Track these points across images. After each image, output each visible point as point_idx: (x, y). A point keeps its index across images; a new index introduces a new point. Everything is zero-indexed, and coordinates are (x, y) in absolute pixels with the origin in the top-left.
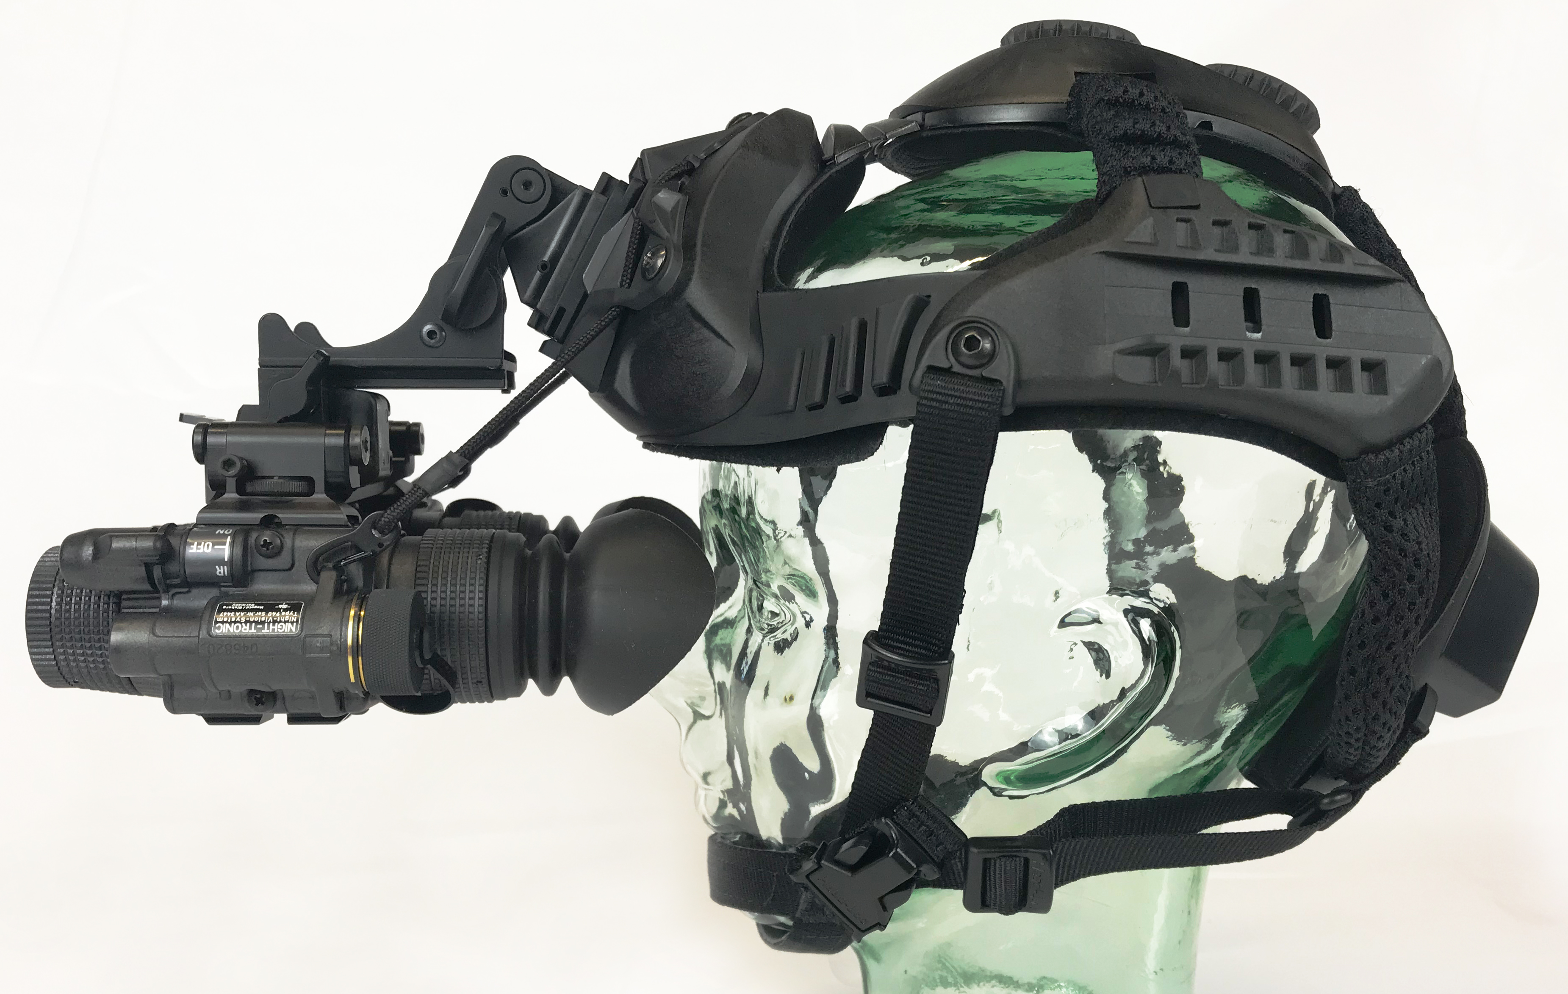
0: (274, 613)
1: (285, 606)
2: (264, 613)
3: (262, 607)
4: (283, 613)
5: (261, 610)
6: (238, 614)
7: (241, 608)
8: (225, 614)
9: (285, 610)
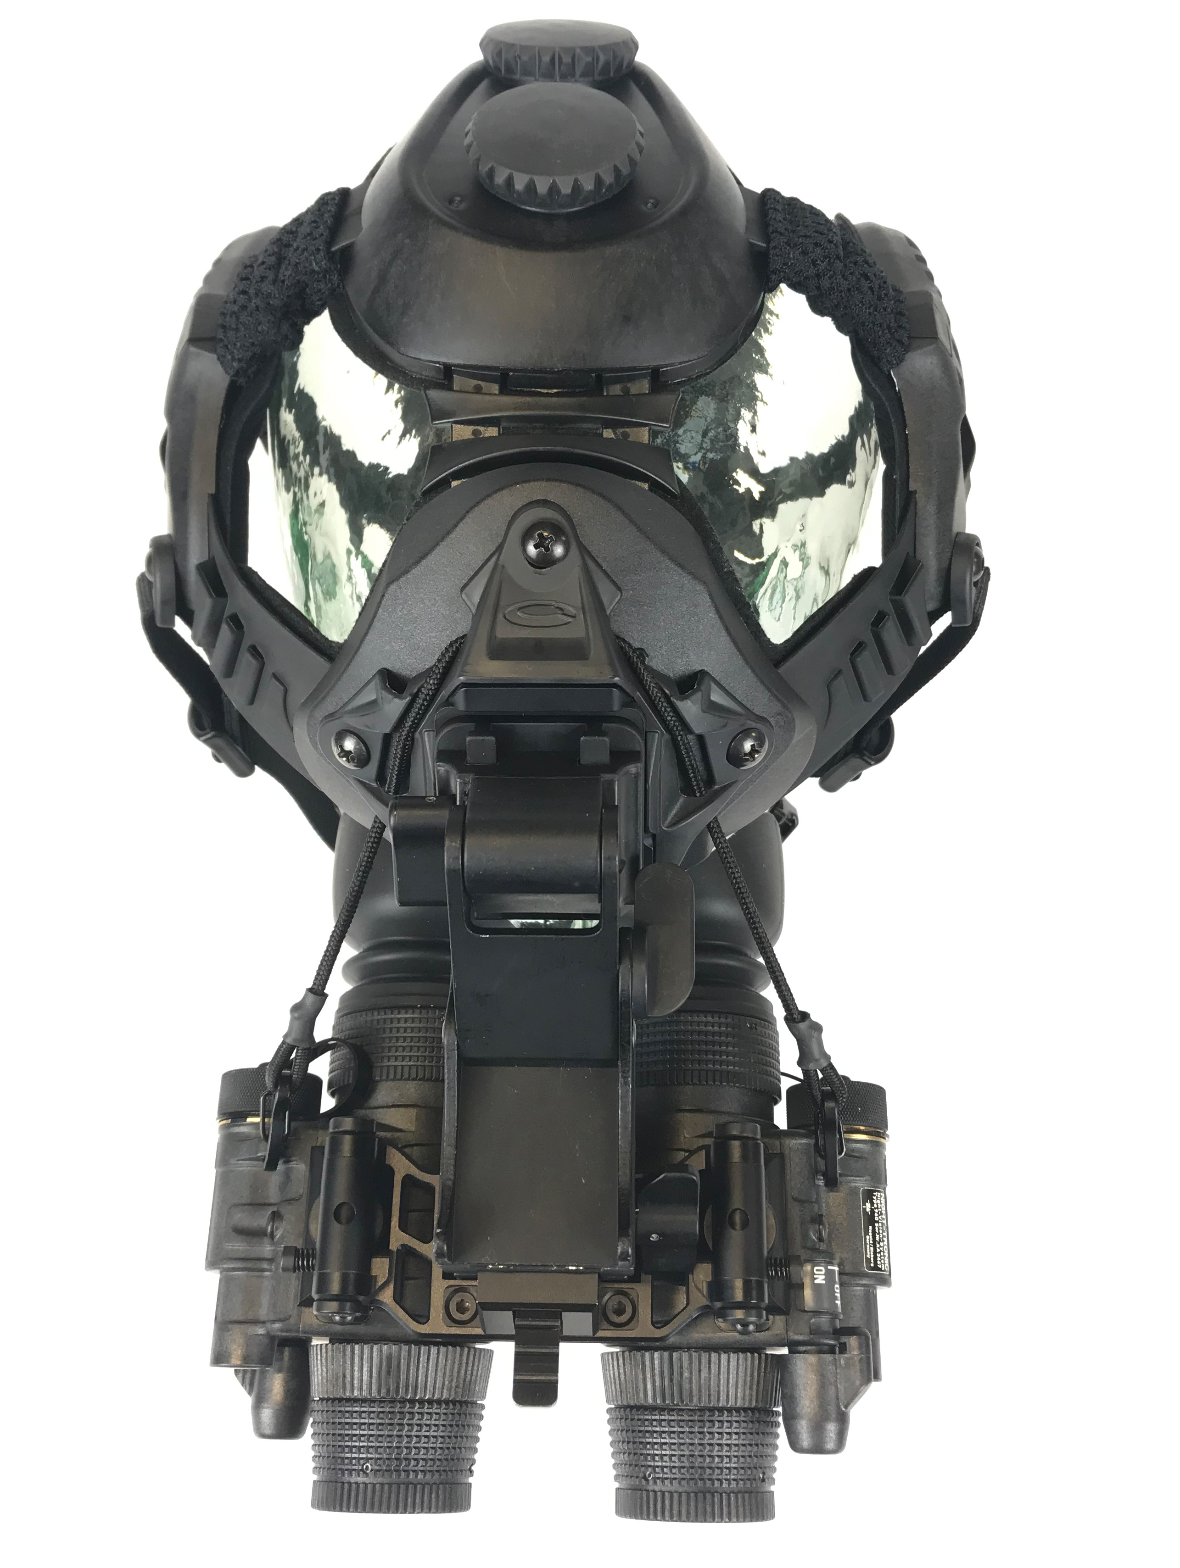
0: (876, 1215)
1: (868, 1205)
2: (877, 1225)
3: (870, 1227)
4: (875, 1206)
5: (874, 1227)
6: (878, 1250)
7: (872, 1249)
8: (879, 1262)
9: (872, 1204)
